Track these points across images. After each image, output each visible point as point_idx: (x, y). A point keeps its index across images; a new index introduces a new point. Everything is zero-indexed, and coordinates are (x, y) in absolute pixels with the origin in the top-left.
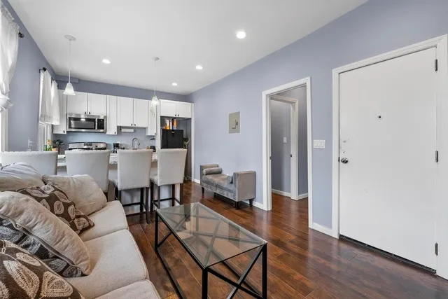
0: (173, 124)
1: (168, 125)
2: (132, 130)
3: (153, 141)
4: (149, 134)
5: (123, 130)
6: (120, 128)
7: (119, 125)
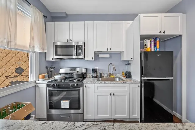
0: (155, 46)
1: (149, 46)
2: (108, 56)
3: (129, 66)
4: (125, 59)
5: (100, 56)
6: (97, 54)
7: (97, 50)
